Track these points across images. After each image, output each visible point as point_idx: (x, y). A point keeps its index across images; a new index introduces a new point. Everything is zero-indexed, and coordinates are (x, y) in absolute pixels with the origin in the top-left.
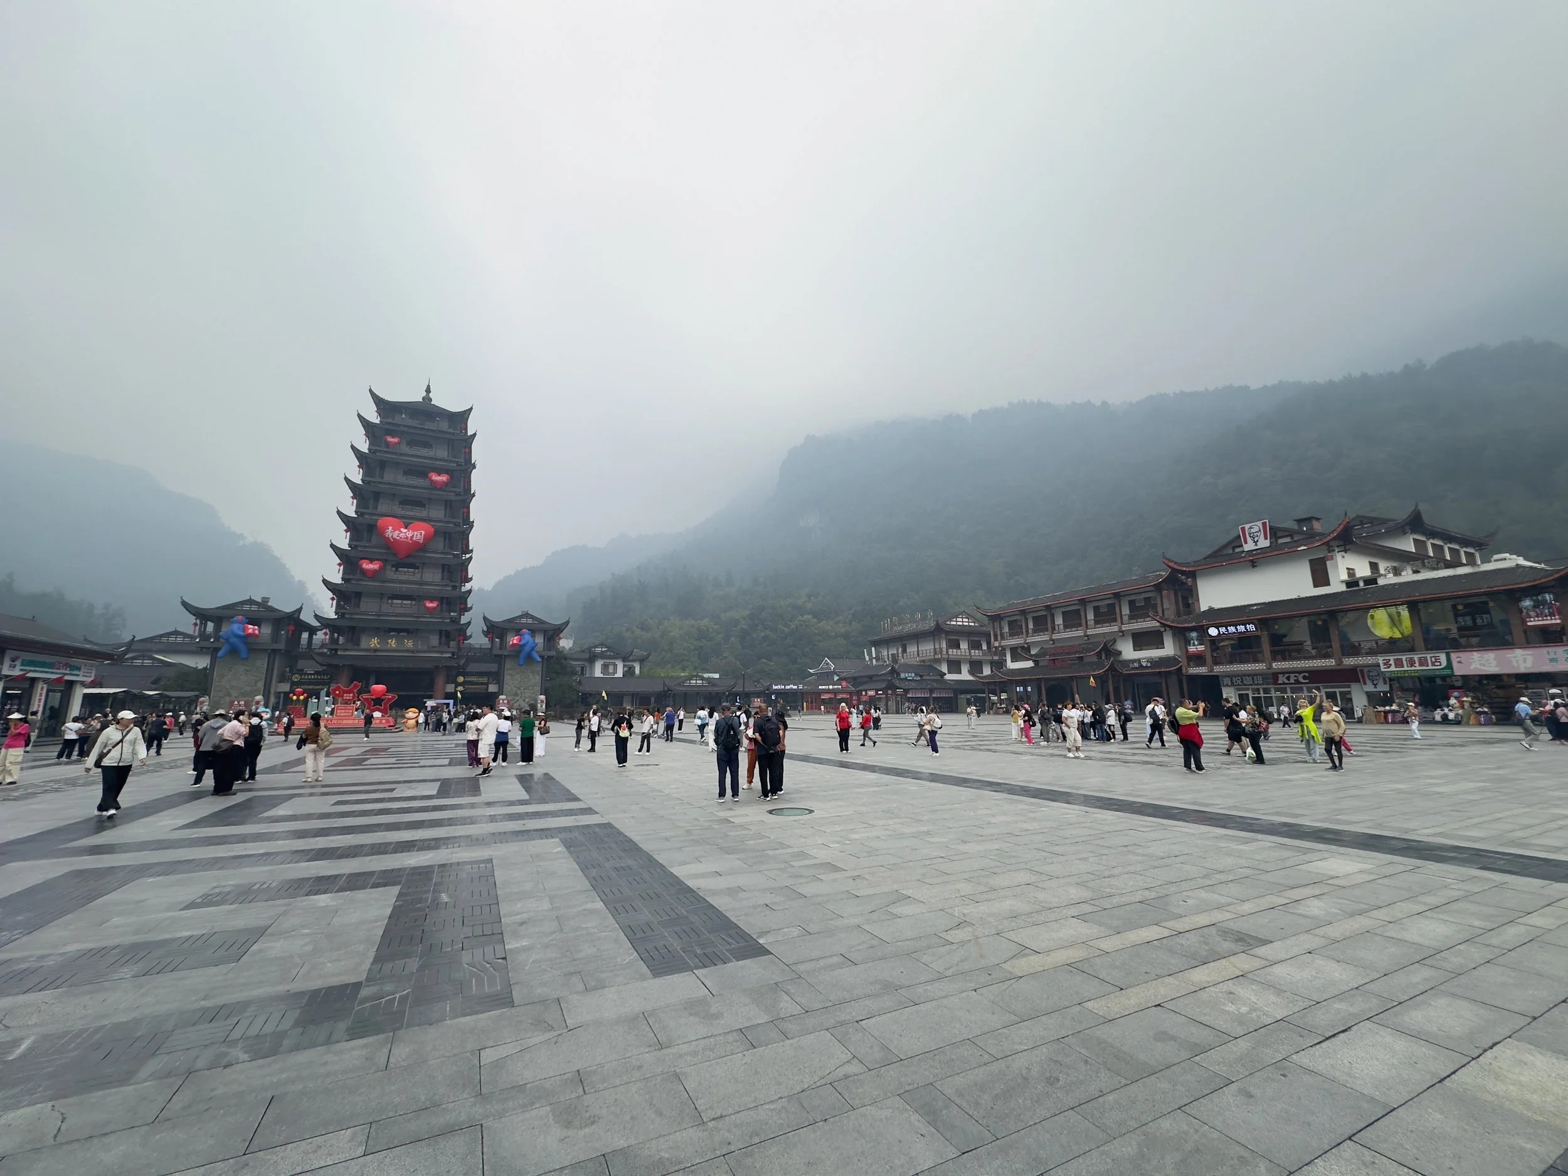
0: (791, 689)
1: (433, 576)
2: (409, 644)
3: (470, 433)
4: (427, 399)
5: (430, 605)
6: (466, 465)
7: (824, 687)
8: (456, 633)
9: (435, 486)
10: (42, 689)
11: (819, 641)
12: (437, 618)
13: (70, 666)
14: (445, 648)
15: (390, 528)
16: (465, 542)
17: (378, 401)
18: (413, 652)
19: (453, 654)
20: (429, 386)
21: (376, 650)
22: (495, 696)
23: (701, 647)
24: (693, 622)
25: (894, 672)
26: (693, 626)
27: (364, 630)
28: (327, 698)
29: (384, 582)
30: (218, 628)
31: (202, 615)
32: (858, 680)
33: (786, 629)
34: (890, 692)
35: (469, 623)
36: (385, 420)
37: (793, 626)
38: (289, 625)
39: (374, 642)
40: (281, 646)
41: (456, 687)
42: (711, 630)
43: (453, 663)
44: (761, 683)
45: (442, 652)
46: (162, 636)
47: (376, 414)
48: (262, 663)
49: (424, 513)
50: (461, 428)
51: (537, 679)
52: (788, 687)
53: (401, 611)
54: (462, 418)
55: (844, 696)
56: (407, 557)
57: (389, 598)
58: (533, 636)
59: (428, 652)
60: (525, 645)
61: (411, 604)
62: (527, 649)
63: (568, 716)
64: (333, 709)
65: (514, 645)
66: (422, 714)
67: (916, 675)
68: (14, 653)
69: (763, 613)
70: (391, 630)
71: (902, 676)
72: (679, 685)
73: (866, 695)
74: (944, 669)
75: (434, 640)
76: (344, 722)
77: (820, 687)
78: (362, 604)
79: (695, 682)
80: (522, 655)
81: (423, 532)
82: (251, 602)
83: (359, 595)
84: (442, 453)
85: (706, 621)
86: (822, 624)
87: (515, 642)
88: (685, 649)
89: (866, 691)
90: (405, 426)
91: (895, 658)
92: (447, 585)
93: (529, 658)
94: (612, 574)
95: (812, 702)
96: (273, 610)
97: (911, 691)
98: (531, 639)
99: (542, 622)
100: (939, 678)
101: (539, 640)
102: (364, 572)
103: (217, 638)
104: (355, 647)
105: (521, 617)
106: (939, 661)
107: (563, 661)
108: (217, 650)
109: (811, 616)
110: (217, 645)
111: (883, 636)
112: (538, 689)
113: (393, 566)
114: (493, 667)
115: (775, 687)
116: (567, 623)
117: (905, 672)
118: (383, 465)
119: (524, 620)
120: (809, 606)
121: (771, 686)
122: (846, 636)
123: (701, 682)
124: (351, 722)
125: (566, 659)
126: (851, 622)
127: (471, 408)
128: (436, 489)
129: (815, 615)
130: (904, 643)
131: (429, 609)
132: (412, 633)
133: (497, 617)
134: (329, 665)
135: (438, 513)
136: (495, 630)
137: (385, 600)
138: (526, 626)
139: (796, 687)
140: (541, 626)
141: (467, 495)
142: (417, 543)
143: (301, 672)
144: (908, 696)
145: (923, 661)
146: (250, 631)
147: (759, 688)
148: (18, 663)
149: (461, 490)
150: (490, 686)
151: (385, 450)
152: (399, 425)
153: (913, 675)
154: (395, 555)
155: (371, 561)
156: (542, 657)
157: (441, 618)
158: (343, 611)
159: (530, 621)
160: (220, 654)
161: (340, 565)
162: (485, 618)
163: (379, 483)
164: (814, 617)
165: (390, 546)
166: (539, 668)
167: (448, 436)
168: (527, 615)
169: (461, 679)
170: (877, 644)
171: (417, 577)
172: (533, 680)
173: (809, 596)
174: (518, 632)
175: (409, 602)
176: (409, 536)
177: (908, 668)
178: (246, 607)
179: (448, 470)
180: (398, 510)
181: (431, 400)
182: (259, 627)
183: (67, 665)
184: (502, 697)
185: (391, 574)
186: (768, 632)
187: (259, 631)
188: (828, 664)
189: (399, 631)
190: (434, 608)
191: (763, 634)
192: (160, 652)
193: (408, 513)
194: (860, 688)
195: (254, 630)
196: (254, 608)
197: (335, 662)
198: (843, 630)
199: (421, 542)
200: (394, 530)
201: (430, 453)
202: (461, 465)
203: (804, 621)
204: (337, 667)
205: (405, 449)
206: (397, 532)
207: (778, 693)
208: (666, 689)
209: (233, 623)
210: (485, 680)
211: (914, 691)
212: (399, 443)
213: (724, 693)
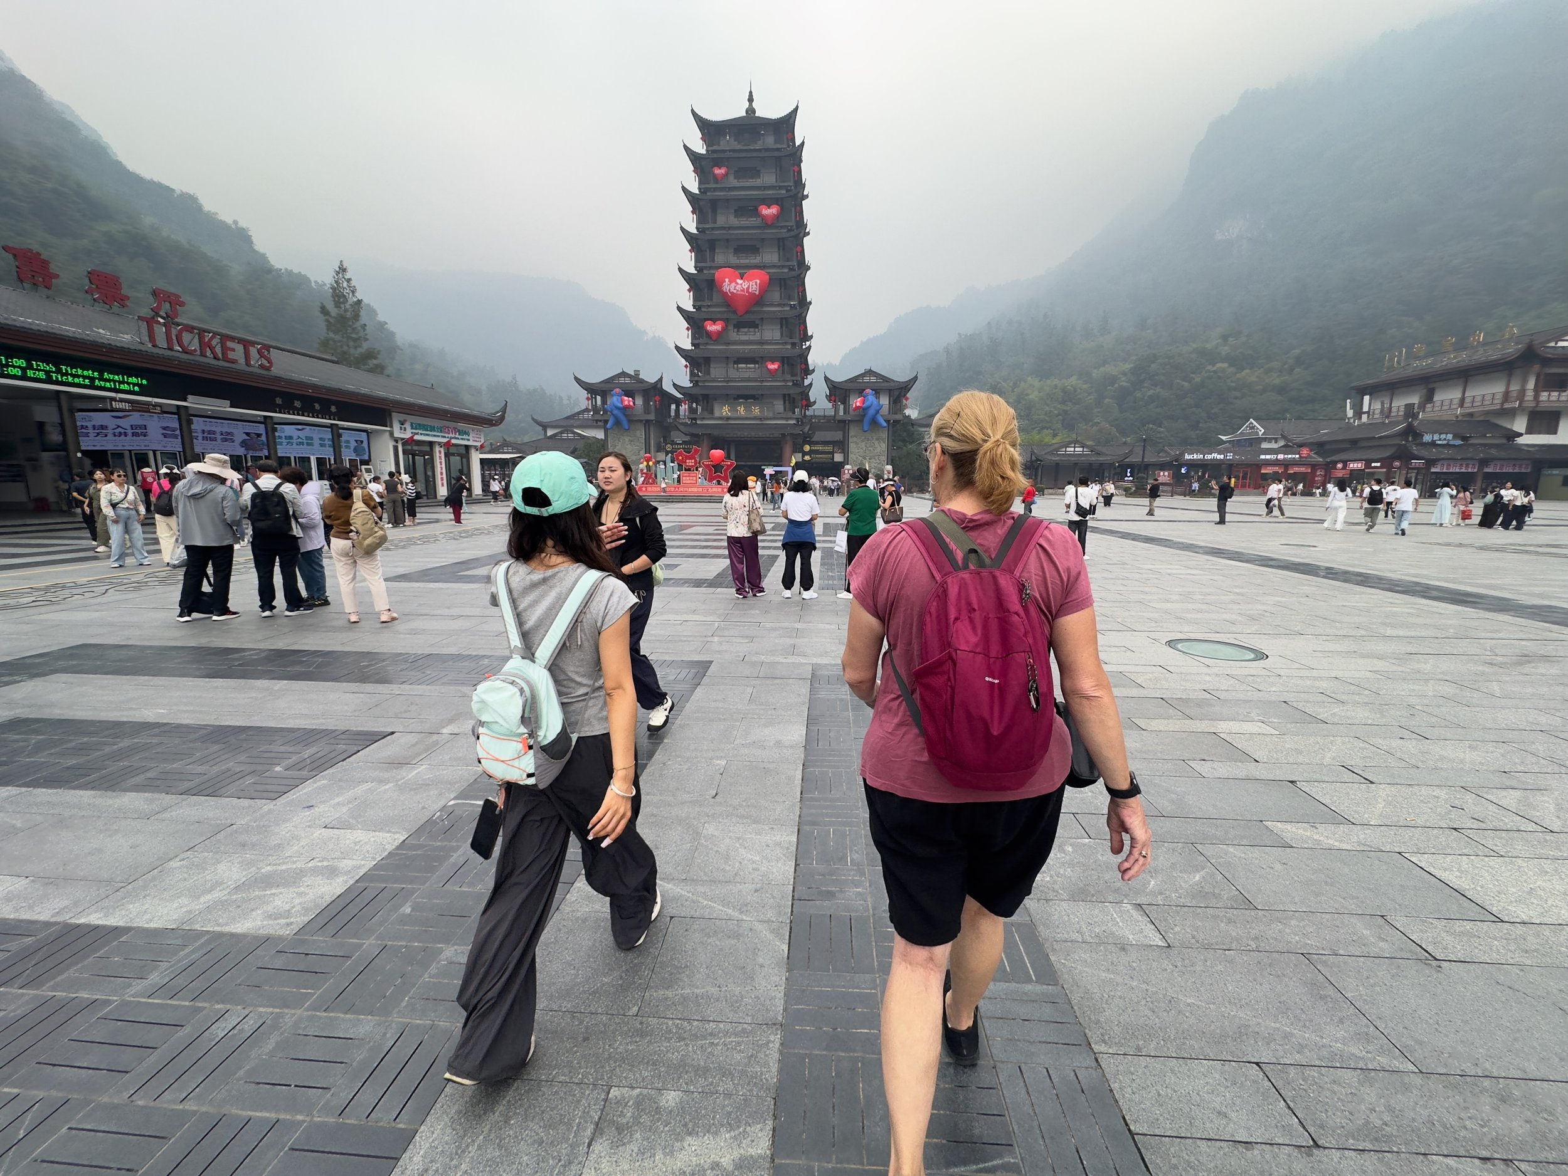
0: (1214, 460)
1: (771, 333)
2: (756, 411)
3: (798, 143)
4: (751, 111)
5: (772, 367)
6: (795, 188)
7: (1268, 457)
8: (799, 398)
9: (767, 223)
10: (440, 452)
11: (1236, 398)
12: (780, 381)
13: (459, 431)
14: (790, 415)
15: (727, 280)
16: (801, 289)
17: (704, 125)
18: (760, 419)
19: (797, 420)
20: (751, 92)
21: (728, 419)
22: (841, 465)
23: (1066, 412)
24: (1056, 382)
25: (1411, 432)
26: (1056, 386)
27: (716, 398)
28: (672, 464)
29: (729, 344)
30: (604, 402)
31: (592, 390)
32: (1328, 447)
33: (1186, 384)
34: (1397, 464)
35: (811, 384)
36: (710, 148)
37: (1198, 379)
38: (655, 395)
39: (725, 411)
40: (652, 417)
41: (803, 457)
42: (1079, 391)
43: (798, 431)
44: (1166, 452)
45: (787, 419)
46: (578, 413)
47: (701, 142)
48: (640, 433)
49: (757, 260)
50: (788, 140)
51: (883, 447)
52: (1209, 457)
53: (746, 375)
54: (787, 124)
55: (1303, 469)
56: (746, 313)
57: (735, 363)
58: (878, 398)
59: (774, 419)
60: (869, 407)
61: (755, 368)
62: (871, 412)
63: (917, 489)
64: (679, 476)
65: (857, 408)
66: (758, 483)
67: (1455, 437)
68: (402, 417)
69: (1153, 366)
70: (739, 397)
71: (1427, 438)
72: (1051, 453)
73: (1344, 468)
74: (1520, 425)
75: (779, 406)
76: (690, 490)
77: (1263, 457)
78: (712, 371)
79: (1072, 449)
80: (867, 420)
81: (758, 281)
82: (623, 374)
83: (707, 361)
84: (769, 178)
85: (1073, 380)
86: (1243, 373)
87: (858, 404)
88: (1046, 414)
89: (1345, 463)
90: (730, 151)
91: (1410, 411)
92: (786, 343)
93: (874, 422)
94: (959, 334)
95: (1244, 478)
96: (642, 381)
97: (1440, 463)
98: (875, 401)
99: (886, 379)
100: (1504, 441)
101: (885, 401)
102: (709, 335)
103: (605, 411)
104: (711, 416)
105: (863, 375)
106: (1511, 414)
107: (910, 427)
108: (606, 422)
109: (1225, 365)
110: (605, 418)
111: (1384, 377)
112: (884, 458)
113: (735, 327)
114: (838, 436)
115: (1187, 457)
116: (915, 379)
117: (1434, 433)
118: (714, 204)
119: (866, 379)
120: (1225, 350)
121: (1183, 454)
122: (1281, 390)
123: (1081, 449)
124: (695, 490)
125: (913, 425)
126: (1291, 370)
127: (797, 107)
128: (767, 226)
129: (1232, 360)
130: (1431, 386)
131: (770, 370)
132: (758, 399)
133: (839, 377)
134: (692, 435)
135: (771, 256)
136: (838, 392)
137: (731, 365)
138: (869, 385)
139: (1222, 457)
140: (886, 384)
141: (800, 229)
142: (752, 295)
143: (673, 443)
144: (1433, 470)
145: (1471, 415)
146: (626, 403)
147: (1163, 458)
148: (407, 426)
149: (792, 223)
150: (836, 455)
151: (714, 186)
152: (724, 151)
153: (1450, 436)
154: (735, 312)
155: (714, 321)
156: (888, 421)
157: (783, 381)
158: (696, 378)
159: (873, 379)
160: (608, 426)
161: (688, 329)
162: (826, 379)
163: (713, 229)
164: (1231, 365)
165: (729, 301)
166: (884, 435)
167: (776, 154)
168: (870, 372)
169: (807, 448)
170: (1373, 390)
171: (757, 337)
172: (879, 449)
173: (1225, 338)
174: (861, 392)
175: (753, 366)
176: (745, 287)
177: (1440, 426)
178: (622, 380)
179: (777, 199)
180: (734, 260)
181: (754, 111)
182: (633, 399)
183: (456, 430)
184: (847, 467)
185: (733, 335)
186: (1158, 389)
187: (634, 403)
188: (1253, 428)
189: (746, 397)
190: (776, 370)
191: (1150, 393)
192: (579, 427)
193: (743, 261)
194: (1334, 458)
195: (629, 401)
196: (628, 380)
197: (695, 431)
198: (1277, 381)
199: (757, 293)
200: (731, 282)
201: (758, 182)
202: (791, 190)
203: (1215, 372)
204: (697, 436)
205: (733, 182)
206: (733, 284)
207: (1193, 465)
208: (1034, 458)
209: (613, 396)
210: (829, 448)
211: (1446, 463)
212: (727, 174)
213: (1112, 464)
